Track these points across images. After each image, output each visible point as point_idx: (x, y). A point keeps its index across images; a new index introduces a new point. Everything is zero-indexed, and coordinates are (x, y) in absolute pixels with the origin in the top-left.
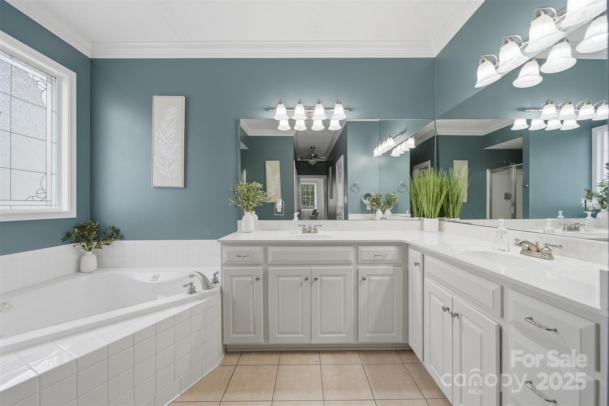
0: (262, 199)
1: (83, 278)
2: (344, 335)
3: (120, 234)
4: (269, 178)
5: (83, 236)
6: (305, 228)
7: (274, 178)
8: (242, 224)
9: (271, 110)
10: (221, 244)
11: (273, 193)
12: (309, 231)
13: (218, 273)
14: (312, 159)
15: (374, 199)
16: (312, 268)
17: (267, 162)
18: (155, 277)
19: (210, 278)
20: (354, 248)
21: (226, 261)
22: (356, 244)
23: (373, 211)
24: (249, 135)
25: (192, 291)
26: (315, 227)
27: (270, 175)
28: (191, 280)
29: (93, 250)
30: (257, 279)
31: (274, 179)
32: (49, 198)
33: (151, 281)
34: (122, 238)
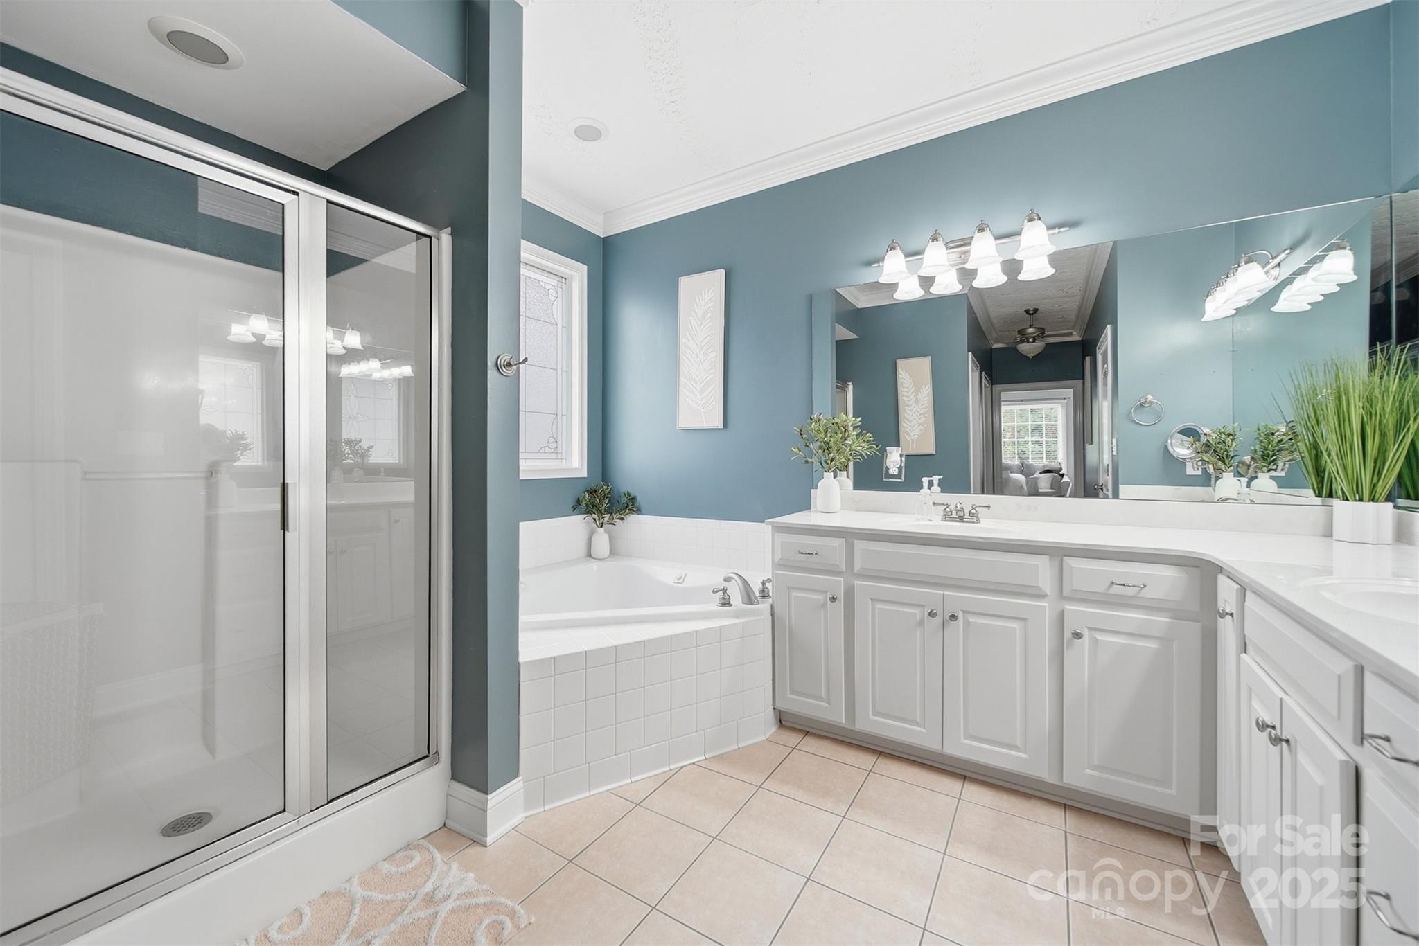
0: (859, 448)
1: (594, 566)
2: (1024, 756)
3: (637, 504)
4: (904, 398)
5: (594, 505)
6: (948, 510)
7: (917, 399)
8: (817, 495)
9: (877, 265)
10: (772, 530)
11: (914, 433)
12: (960, 517)
13: (769, 580)
14: (1028, 342)
15: (1207, 445)
16: (946, 593)
17: (900, 363)
18: (681, 578)
19: (756, 588)
20: (1050, 560)
21: (780, 559)
22: (1058, 553)
23: (1206, 480)
24: (859, 307)
25: (726, 602)
26: (973, 508)
27: (907, 392)
28: (726, 584)
29: (604, 526)
30: (833, 599)
31: (917, 401)
32: (559, 450)
33: (675, 583)
34: (639, 511)
